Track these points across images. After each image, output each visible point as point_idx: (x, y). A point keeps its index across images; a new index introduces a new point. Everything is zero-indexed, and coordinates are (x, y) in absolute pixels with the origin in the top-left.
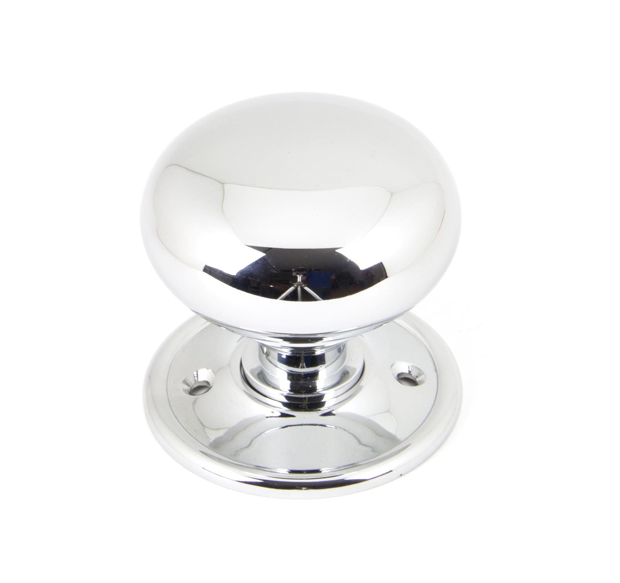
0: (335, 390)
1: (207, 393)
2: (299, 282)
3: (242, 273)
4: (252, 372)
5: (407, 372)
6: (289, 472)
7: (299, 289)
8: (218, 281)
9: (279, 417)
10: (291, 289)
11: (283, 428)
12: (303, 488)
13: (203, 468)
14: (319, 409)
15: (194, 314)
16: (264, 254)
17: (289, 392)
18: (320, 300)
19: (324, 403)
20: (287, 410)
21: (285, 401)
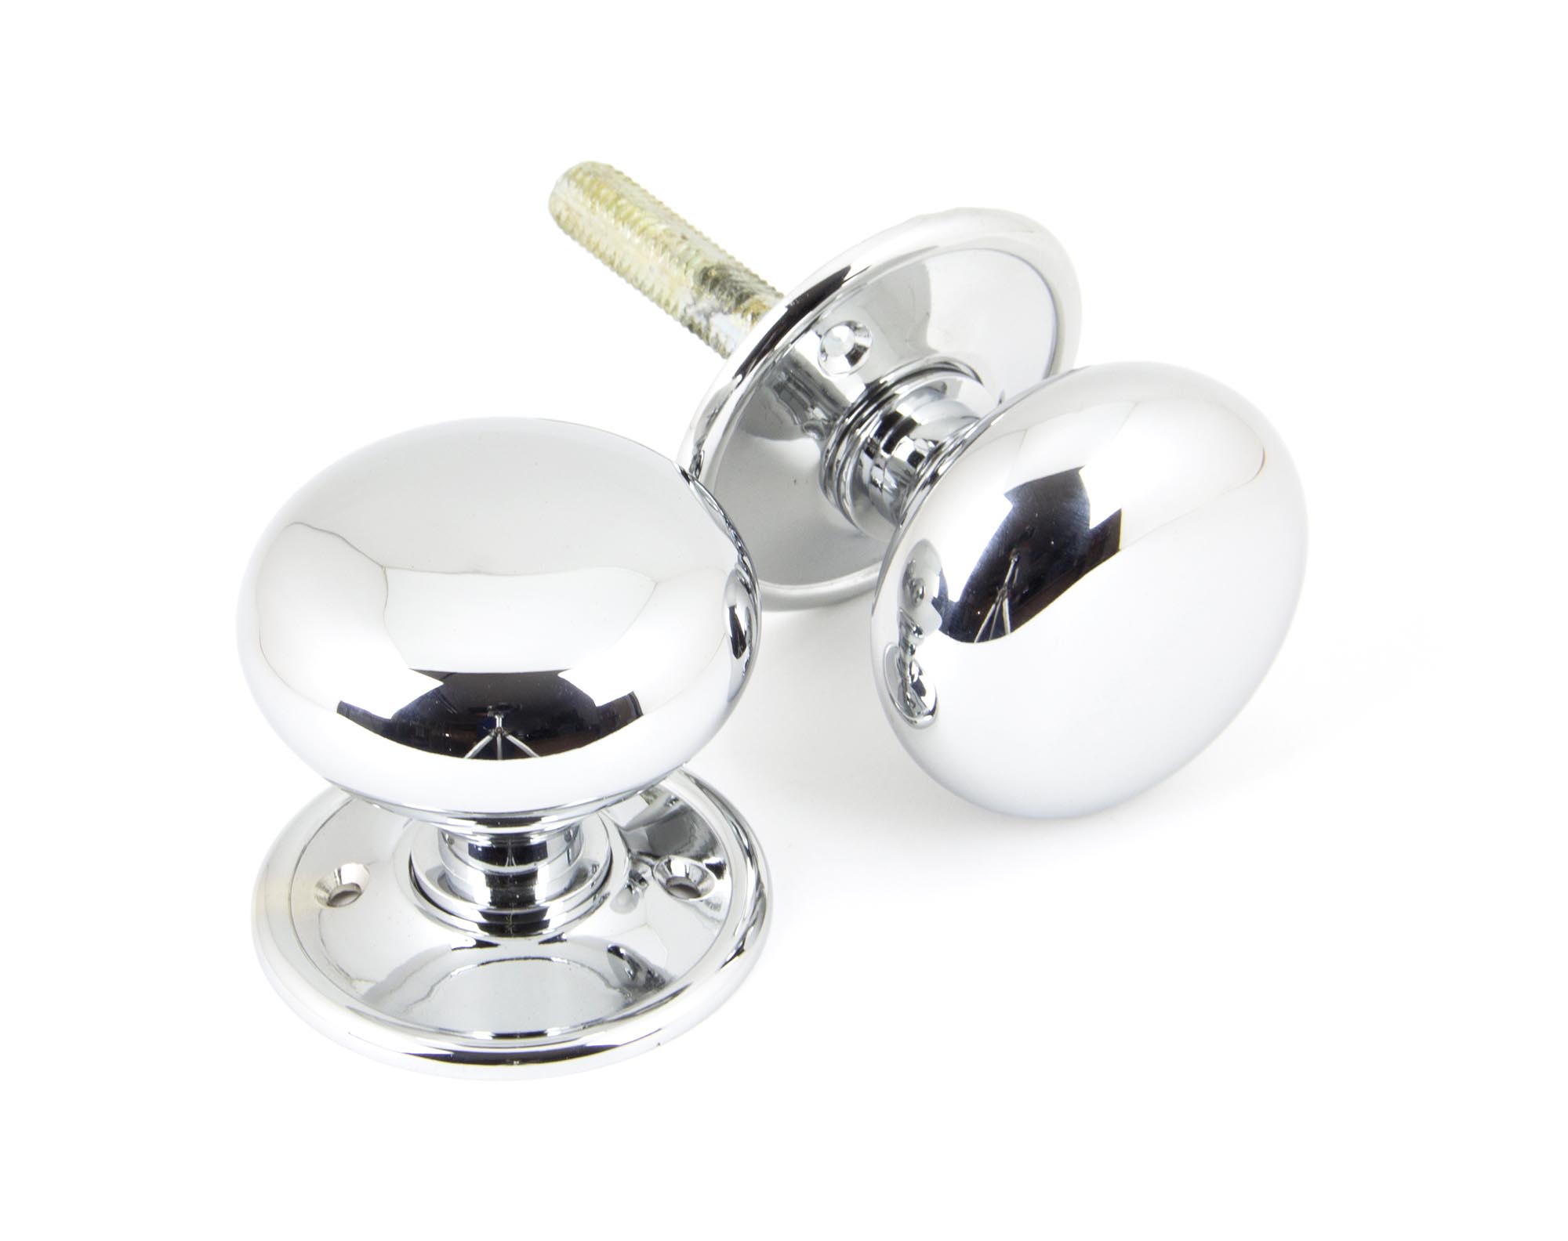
0: (564, 901)
1: (354, 903)
2: (499, 728)
3: (402, 715)
4: (428, 875)
5: (684, 875)
6: (494, 1037)
7: (499, 739)
8: (361, 727)
9: (474, 947)
10: (487, 739)
11: (483, 964)
12: (515, 1062)
14: (540, 932)
15: (329, 785)
16: (438, 684)
17: (489, 905)
18: (535, 757)
19: (547, 922)
20: (486, 936)
21: (483, 920)
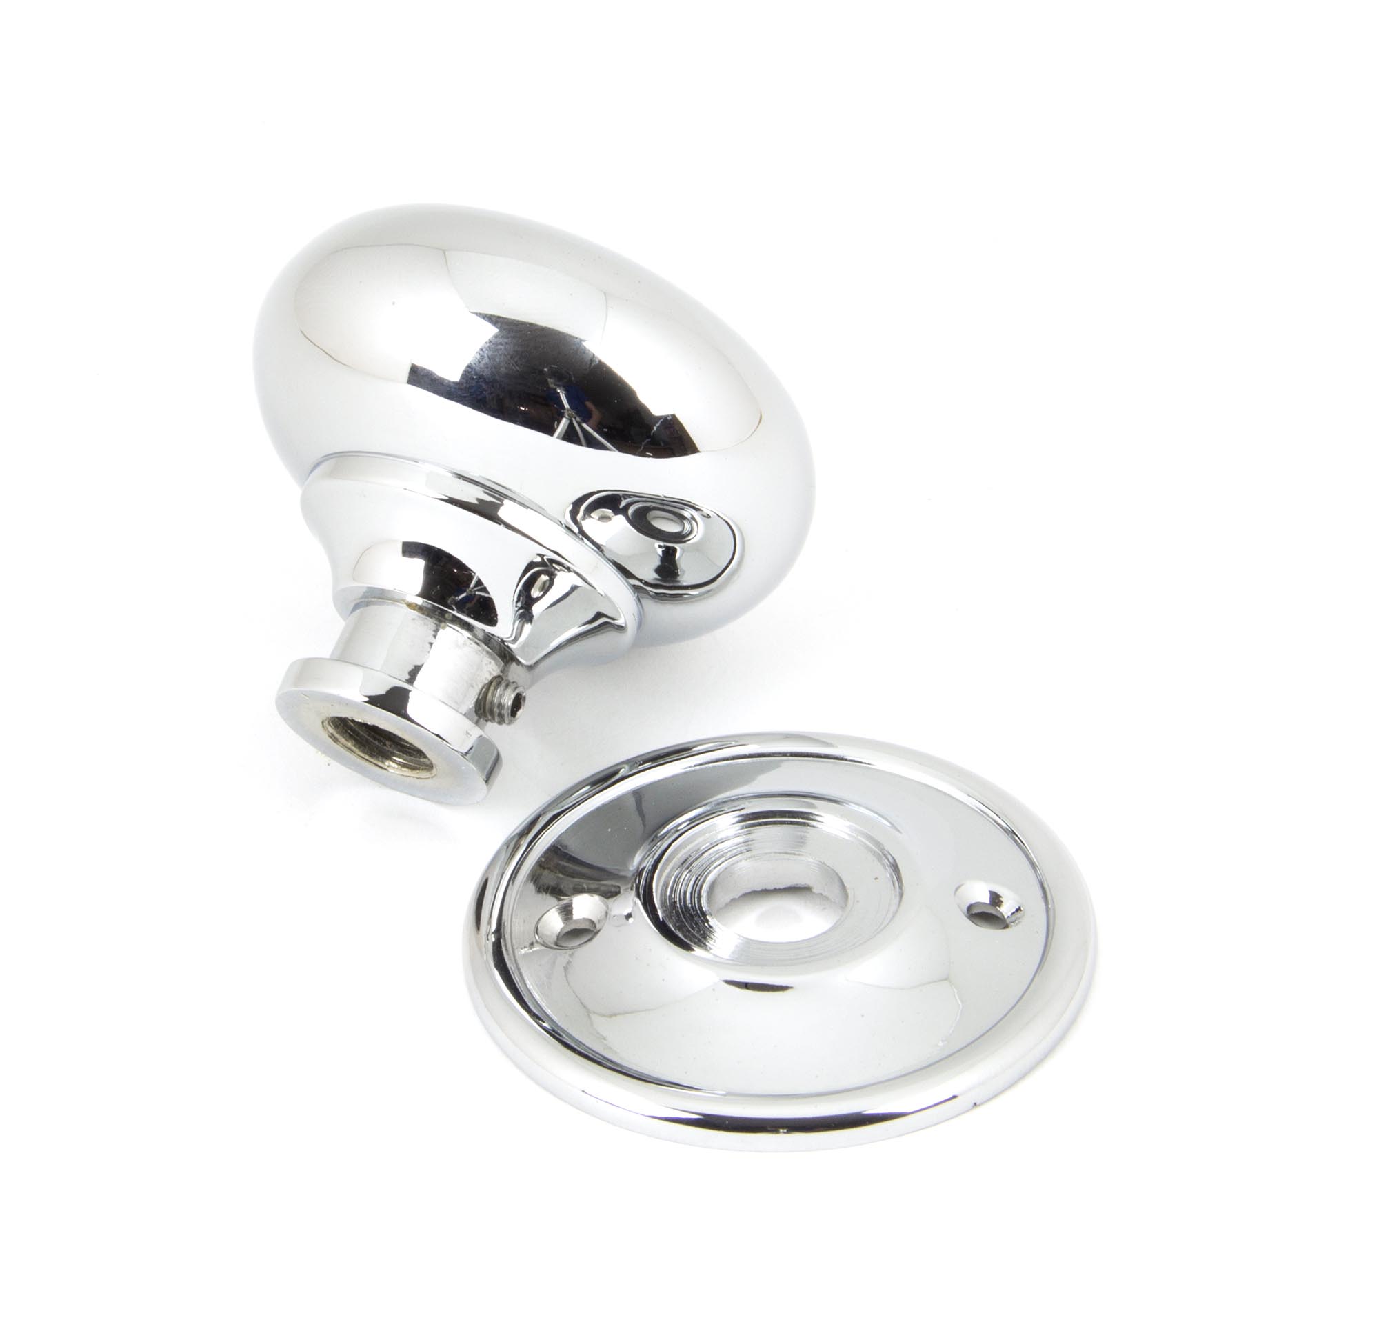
5: (988, 902)
13: (583, 1091)
